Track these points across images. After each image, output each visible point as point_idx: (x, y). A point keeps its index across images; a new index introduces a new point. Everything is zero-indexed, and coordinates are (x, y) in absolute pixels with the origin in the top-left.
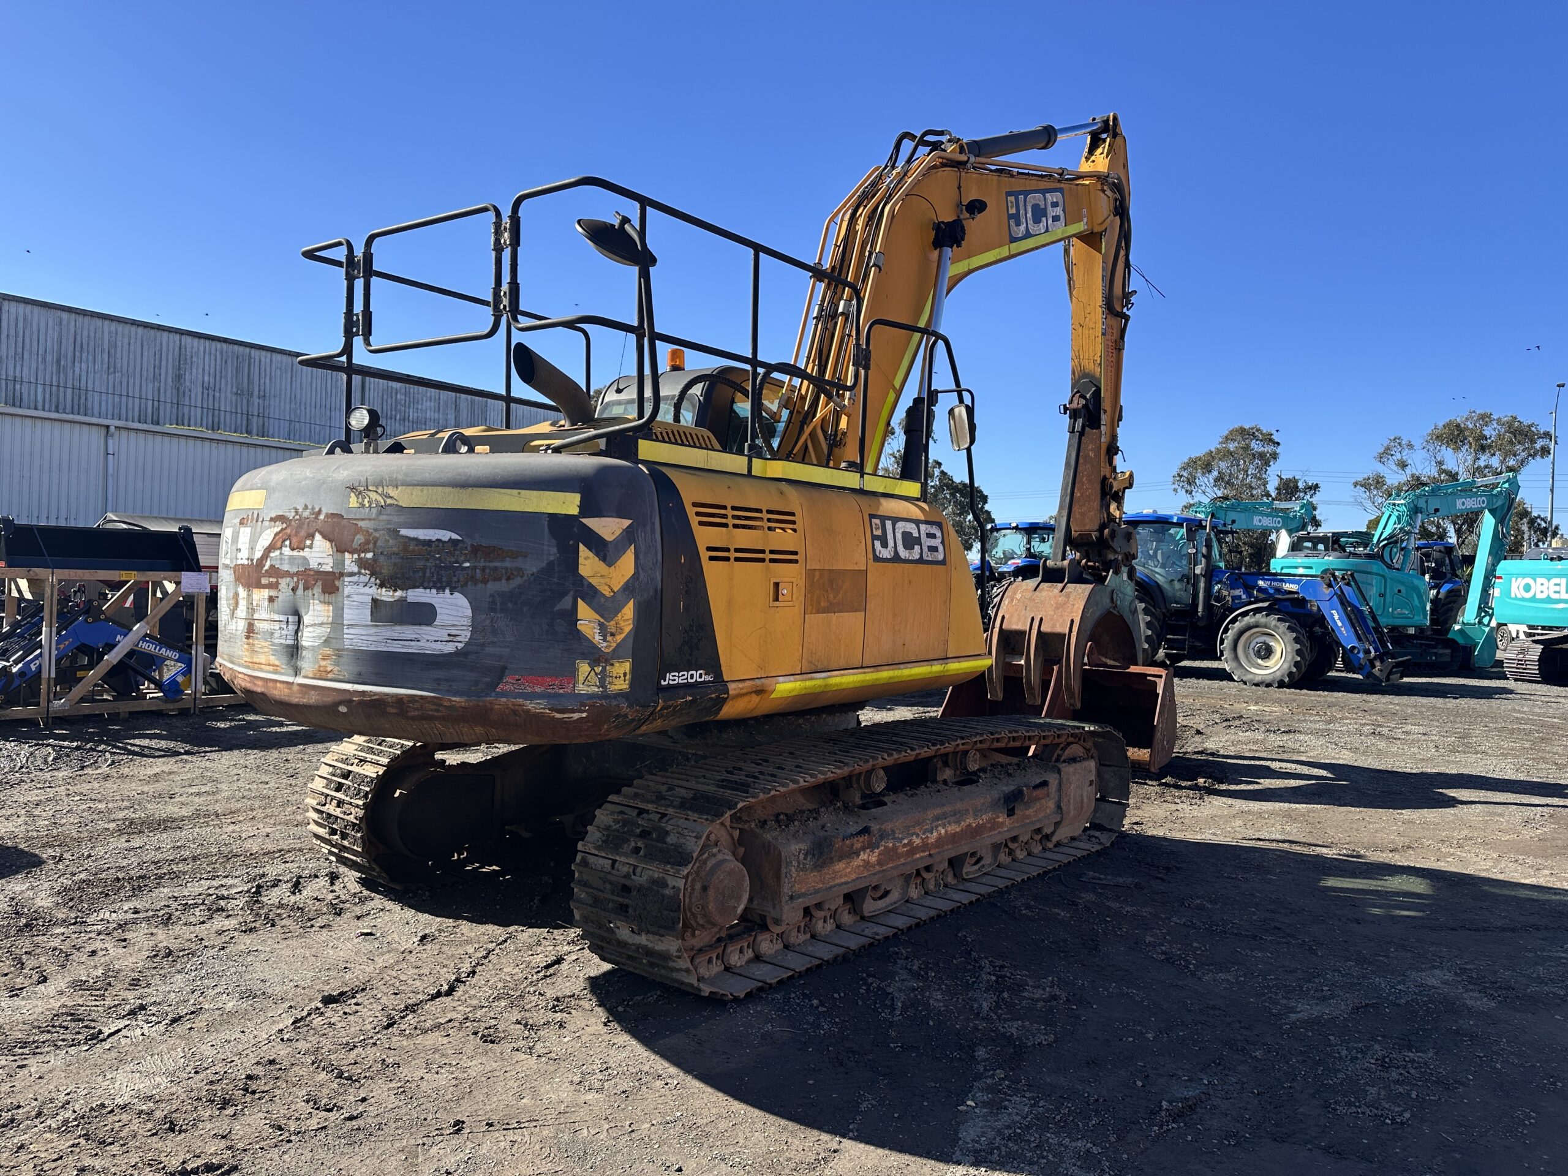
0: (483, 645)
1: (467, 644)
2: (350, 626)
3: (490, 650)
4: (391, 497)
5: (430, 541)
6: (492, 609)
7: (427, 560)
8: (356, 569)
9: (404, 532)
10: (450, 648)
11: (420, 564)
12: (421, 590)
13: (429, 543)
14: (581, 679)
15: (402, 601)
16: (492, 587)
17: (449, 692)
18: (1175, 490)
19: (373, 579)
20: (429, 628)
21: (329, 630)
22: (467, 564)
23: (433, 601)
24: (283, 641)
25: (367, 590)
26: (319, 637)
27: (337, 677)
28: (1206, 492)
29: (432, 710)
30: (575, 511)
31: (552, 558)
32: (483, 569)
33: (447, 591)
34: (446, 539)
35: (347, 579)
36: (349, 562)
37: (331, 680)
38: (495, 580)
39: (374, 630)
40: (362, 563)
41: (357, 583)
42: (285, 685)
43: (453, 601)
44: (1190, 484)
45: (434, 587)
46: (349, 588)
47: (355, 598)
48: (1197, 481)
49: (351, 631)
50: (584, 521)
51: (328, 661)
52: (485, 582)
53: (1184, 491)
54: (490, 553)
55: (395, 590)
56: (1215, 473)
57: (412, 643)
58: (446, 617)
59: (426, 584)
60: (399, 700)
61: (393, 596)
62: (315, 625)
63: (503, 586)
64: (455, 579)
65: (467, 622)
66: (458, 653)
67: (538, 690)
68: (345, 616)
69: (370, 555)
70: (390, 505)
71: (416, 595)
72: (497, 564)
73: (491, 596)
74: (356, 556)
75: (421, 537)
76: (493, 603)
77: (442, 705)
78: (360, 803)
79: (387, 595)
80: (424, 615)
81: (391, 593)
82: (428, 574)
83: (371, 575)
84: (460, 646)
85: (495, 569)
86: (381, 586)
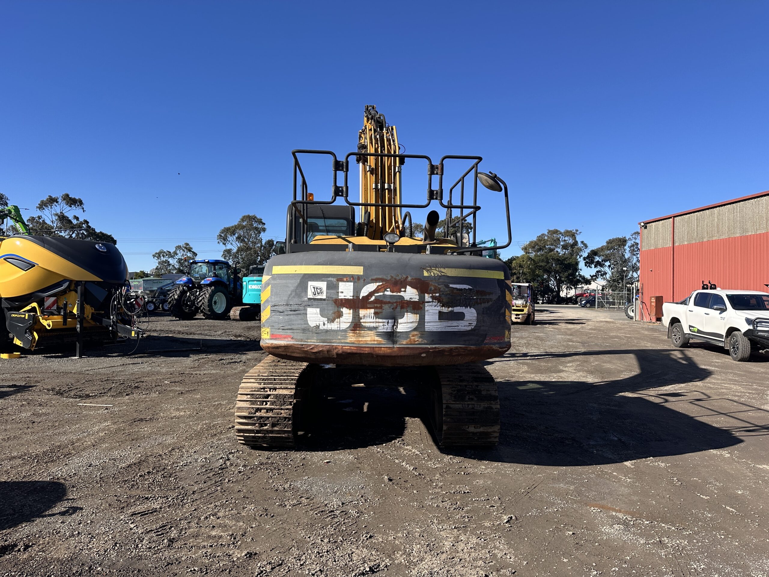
0: (480, 326)
1: (475, 326)
2: (428, 322)
3: (482, 328)
4: (444, 273)
5: (462, 289)
6: (483, 313)
7: (461, 296)
8: (431, 300)
9: (451, 286)
10: (469, 328)
11: (459, 298)
12: (459, 307)
13: (461, 290)
14: (506, 336)
15: (452, 312)
16: (483, 305)
17: (469, 345)
18: (218, 243)
19: (439, 304)
20: (462, 321)
21: (417, 324)
22: (475, 297)
23: (464, 311)
24: (384, 331)
25: (436, 308)
26: (411, 328)
27: (421, 343)
28: (234, 245)
29: (462, 352)
30: (503, 278)
31: (499, 294)
32: (480, 299)
33: (469, 307)
34: (467, 288)
35: (426, 304)
36: (427, 297)
37: (417, 344)
38: (484, 303)
39: (439, 323)
40: (433, 298)
41: (431, 306)
42: (387, 349)
43: (471, 311)
44: (225, 240)
45: (464, 306)
46: (428, 307)
47: (431, 311)
48: (228, 238)
49: (429, 324)
50: (506, 281)
51: (416, 337)
52: (481, 304)
53: (222, 243)
54: (482, 293)
55: (449, 308)
56: (236, 235)
57: (456, 327)
58: (468, 317)
59: (461, 305)
60: (451, 350)
61: (448, 310)
62: (408, 323)
63: (486, 305)
64: (471, 303)
65: (475, 318)
66: (472, 330)
67: (496, 341)
68: (426, 318)
69: (437, 295)
70: (443, 275)
71: (457, 309)
72: (484, 297)
73: (483, 309)
74: (431, 295)
75: (458, 288)
76: (483, 311)
77: (467, 350)
78: (291, 407)
79: (445, 310)
80: (460, 316)
81: (447, 309)
82: (462, 301)
83: (438, 302)
84: (473, 327)
85: (484, 299)
86: (442, 306)
